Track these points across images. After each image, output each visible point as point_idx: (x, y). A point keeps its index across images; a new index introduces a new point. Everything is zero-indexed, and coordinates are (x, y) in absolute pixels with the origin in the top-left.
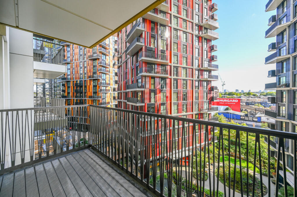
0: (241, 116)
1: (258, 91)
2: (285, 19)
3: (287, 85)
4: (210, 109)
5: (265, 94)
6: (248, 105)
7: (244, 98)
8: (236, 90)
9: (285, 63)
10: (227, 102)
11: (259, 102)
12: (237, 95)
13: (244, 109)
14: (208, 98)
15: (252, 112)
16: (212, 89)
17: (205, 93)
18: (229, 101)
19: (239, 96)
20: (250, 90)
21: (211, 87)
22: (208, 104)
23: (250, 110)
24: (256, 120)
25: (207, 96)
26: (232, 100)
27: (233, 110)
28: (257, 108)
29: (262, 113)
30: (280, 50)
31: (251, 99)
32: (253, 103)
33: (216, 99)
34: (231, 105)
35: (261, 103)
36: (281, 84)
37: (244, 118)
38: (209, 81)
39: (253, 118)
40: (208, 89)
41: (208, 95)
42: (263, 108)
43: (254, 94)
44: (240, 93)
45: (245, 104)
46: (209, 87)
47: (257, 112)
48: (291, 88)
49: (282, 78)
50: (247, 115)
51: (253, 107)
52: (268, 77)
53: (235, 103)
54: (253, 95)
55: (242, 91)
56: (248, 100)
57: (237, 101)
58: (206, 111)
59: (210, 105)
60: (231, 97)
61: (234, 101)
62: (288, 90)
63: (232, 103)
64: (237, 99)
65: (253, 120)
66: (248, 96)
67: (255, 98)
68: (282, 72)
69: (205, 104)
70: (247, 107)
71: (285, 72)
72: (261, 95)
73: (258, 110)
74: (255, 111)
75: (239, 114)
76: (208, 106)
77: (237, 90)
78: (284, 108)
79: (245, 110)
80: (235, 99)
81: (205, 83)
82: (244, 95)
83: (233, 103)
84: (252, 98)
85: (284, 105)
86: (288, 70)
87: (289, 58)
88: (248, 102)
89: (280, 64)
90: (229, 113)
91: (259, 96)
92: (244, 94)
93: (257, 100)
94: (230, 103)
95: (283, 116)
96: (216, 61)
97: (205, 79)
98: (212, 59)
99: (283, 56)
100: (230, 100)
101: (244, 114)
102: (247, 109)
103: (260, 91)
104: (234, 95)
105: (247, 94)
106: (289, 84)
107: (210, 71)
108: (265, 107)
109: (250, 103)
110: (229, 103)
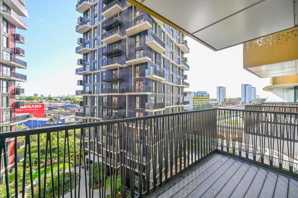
0: (46, 122)
1: (57, 96)
2: (88, 44)
3: (90, 93)
4: (12, 119)
5: (64, 99)
6: (51, 109)
7: (46, 103)
8: (34, 94)
9: (88, 77)
10: (27, 108)
11: (60, 106)
12: (37, 100)
13: (47, 114)
14: (10, 104)
15: (56, 116)
16: (17, 91)
17: (4, 98)
18: (30, 107)
19: (40, 101)
20: (50, 95)
21: (14, 90)
22: (9, 112)
23: (54, 114)
24: (61, 122)
25: (7, 102)
26: (34, 105)
27: (35, 116)
28: (60, 112)
29: (64, 115)
30: (85, 66)
31: (53, 104)
32: (55, 108)
33: (23, 105)
34: (33, 111)
35: (62, 107)
36: (86, 91)
37: (49, 123)
38: (11, 81)
39: (58, 121)
40: (9, 92)
41: (10, 100)
42: (65, 111)
43: (55, 98)
44: (40, 97)
45: (48, 109)
46: (12, 88)
47: (60, 115)
48: (92, 95)
49: (86, 87)
50: (51, 120)
51: (56, 111)
52: (78, 85)
53: (37, 109)
54: (54, 100)
55: (42, 96)
56: (50, 105)
57: (40, 106)
58: (8, 123)
59: (13, 114)
60: (31, 102)
61: (36, 106)
62: (91, 96)
63: (34, 109)
64: (39, 104)
65: (58, 123)
66: (50, 101)
67: (56, 102)
68: (87, 83)
69: (5, 113)
70: (50, 111)
71: (88, 83)
72: (61, 100)
73: (61, 114)
74: (58, 115)
75: (44, 120)
76: (9, 115)
77: (36, 95)
78: (88, 109)
79: (49, 115)
80: (38, 105)
81: (5, 83)
82: (46, 100)
83: (36, 109)
84: (53, 102)
85: (88, 107)
86: (90, 82)
87: (91, 74)
88: (51, 106)
89: (86, 76)
90: (31, 121)
91: (59, 101)
92: (45, 98)
93: (59, 104)
94: (32, 109)
95: (87, 115)
96: (22, 56)
97: (5, 76)
98: (17, 52)
99: (87, 71)
100: (31, 105)
101: (49, 119)
102: (51, 114)
103: (59, 96)
104: (34, 99)
105: (48, 99)
106: (91, 92)
107: (12, 68)
108: (66, 110)
109: (52, 107)
110: (30, 110)
